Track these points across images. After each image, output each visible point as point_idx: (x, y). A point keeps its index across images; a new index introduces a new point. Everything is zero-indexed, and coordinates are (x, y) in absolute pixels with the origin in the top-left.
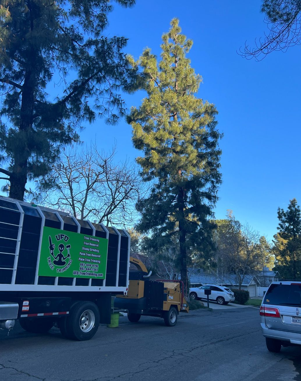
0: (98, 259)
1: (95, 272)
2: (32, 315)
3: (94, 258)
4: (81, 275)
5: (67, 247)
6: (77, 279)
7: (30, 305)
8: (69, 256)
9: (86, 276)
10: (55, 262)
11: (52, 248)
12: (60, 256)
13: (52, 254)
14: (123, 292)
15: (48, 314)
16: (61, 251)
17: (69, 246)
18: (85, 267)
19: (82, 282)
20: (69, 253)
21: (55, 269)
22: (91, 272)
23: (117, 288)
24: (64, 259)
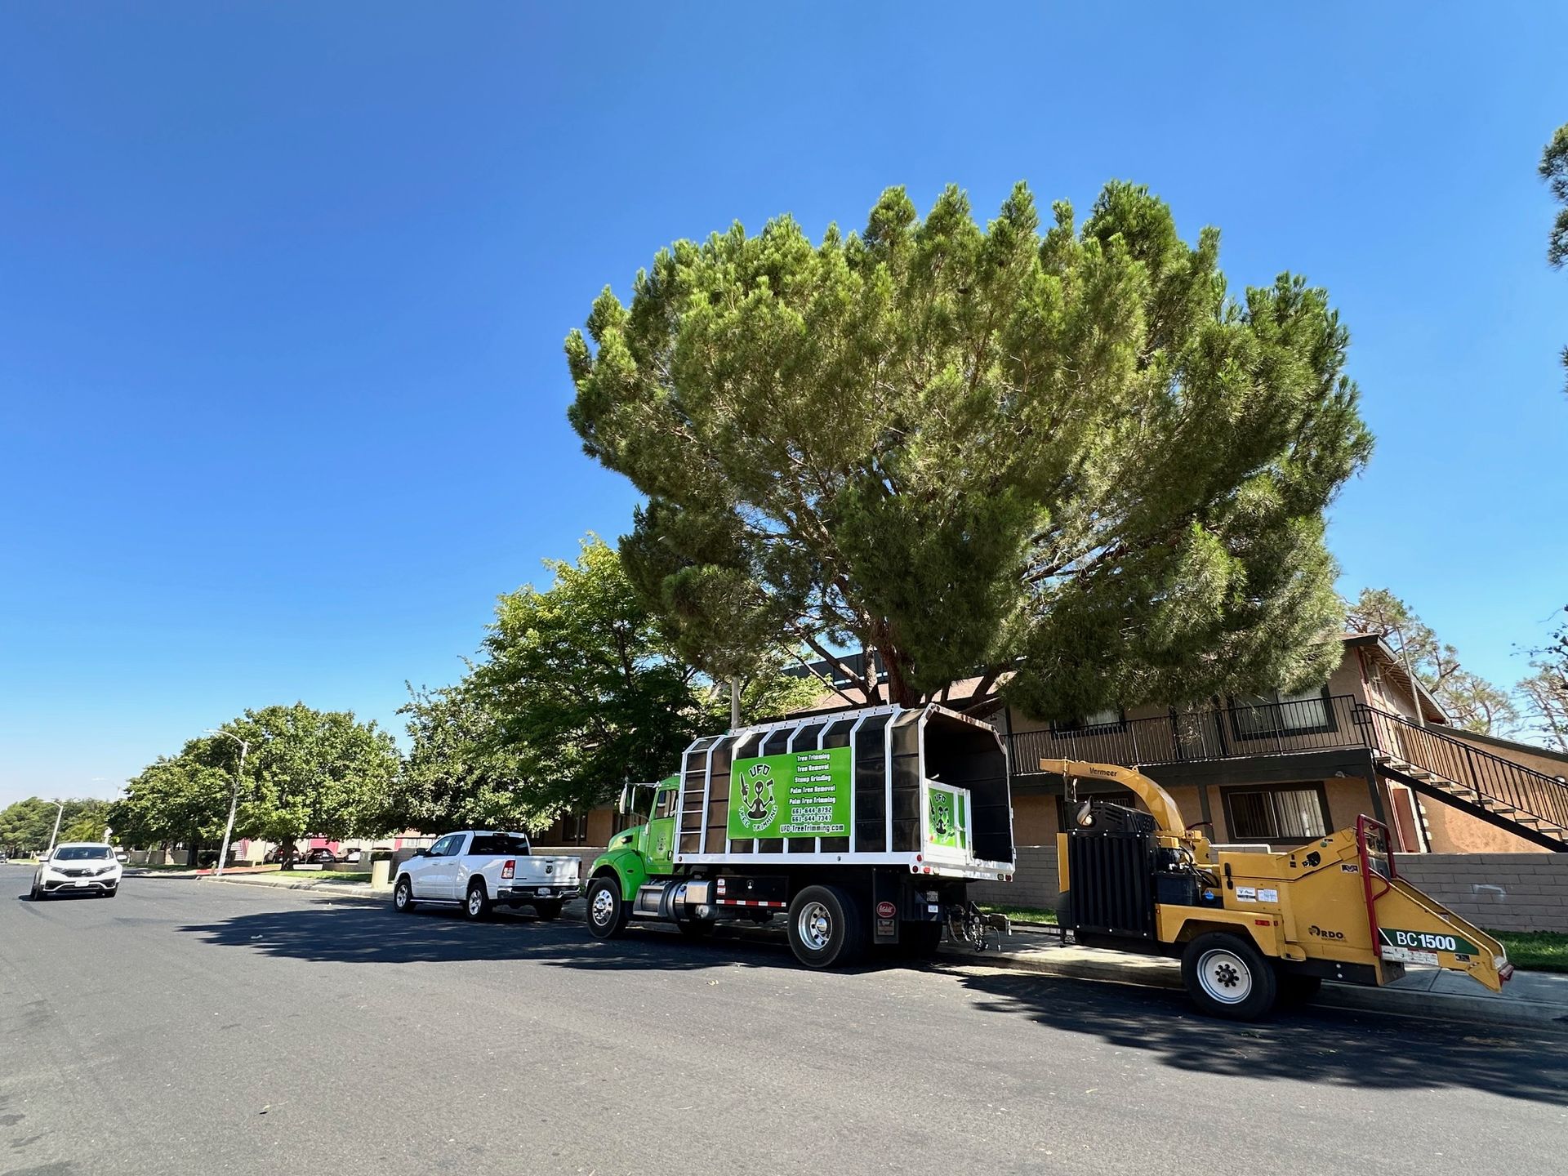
0: (827, 795)
1: (825, 823)
2: (730, 902)
3: (821, 795)
4: (795, 832)
5: (768, 784)
6: (790, 840)
7: (726, 885)
8: (771, 799)
9: (808, 832)
10: (752, 815)
11: (745, 793)
12: (758, 802)
13: (746, 801)
14: (907, 866)
15: (752, 903)
16: (759, 793)
17: (771, 782)
18: (803, 815)
19: (802, 844)
20: (771, 794)
21: (750, 826)
22: (816, 823)
23: (889, 857)
24: (764, 806)
